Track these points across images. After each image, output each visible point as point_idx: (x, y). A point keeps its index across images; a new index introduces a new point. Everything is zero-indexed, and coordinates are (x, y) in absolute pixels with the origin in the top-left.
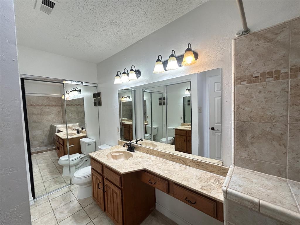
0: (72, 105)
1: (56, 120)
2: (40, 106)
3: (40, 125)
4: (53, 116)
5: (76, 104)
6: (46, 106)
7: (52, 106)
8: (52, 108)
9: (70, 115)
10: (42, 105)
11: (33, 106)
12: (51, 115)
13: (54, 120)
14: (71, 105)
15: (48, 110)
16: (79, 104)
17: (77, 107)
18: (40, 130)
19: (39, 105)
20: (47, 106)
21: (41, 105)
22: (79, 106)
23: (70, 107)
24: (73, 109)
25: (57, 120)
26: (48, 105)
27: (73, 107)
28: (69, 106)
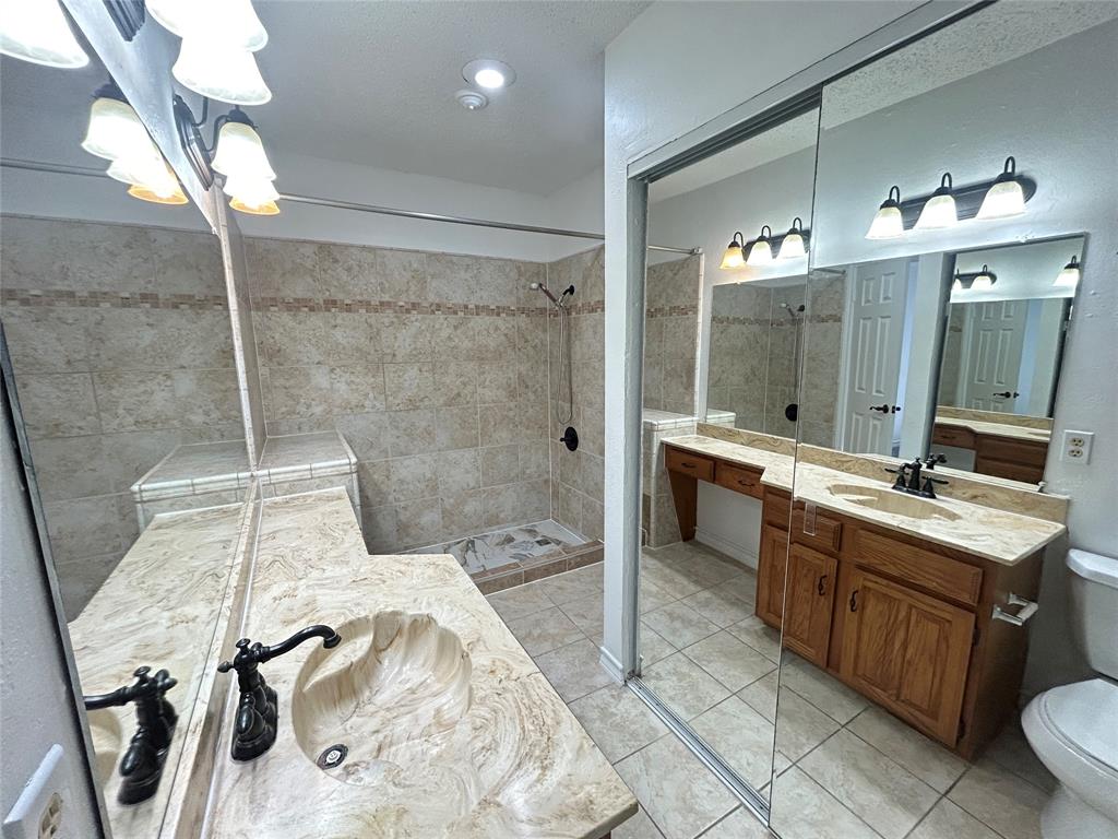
0: (334, 303)
1: (207, 414)
2: (83, 303)
3: (91, 458)
4: (185, 384)
5: (365, 297)
6: (126, 303)
7: (176, 306)
8: (173, 320)
9: (321, 378)
10: (95, 298)
11: (25, 302)
12: (168, 376)
13: (197, 419)
14: (326, 302)
15: (148, 336)
16: (386, 298)
17: (373, 318)
18: (93, 493)
19: (71, 294)
20: (136, 305)
21: (93, 295)
22: (388, 316)
23: (316, 320)
24: (338, 334)
25: (215, 415)
26: (145, 297)
27: (342, 318)
28: (312, 309)
